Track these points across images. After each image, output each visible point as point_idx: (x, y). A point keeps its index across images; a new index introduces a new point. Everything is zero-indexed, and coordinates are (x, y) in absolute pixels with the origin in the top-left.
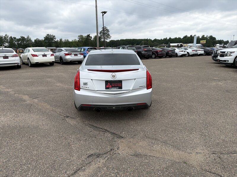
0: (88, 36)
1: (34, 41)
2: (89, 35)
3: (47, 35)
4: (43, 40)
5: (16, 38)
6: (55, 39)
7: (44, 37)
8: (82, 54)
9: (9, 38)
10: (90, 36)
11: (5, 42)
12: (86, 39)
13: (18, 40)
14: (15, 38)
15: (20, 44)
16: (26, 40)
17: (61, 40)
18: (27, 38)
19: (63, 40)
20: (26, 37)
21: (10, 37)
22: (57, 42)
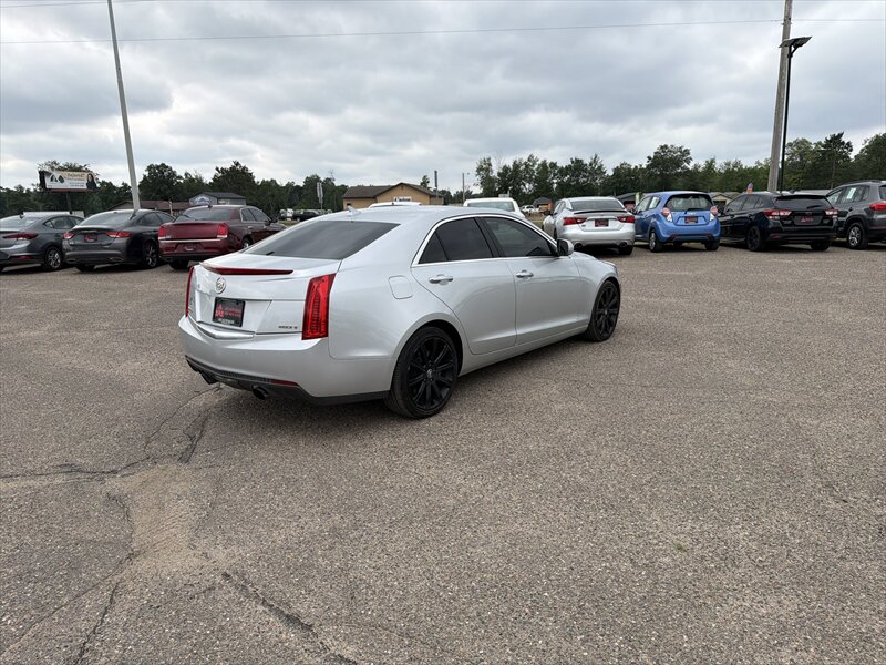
0: (836, 140)
1: (611, 173)
2: (840, 135)
3: (662, 147)
4: (644, 167)
5: (558, 165)
6: (688, 161)
7: (649, 158)
8: (627, 217)
9: (536, 166)
10: (845, 139)
11: (525, 178)
12: (823, 153)
13: (564, 172)
14: (554, 165)
15: (568, 184)
16: (586, 171)
17: (710, 165)
18: (591, 165)
19: (719, 165)
20: (587, 161)
21: (539, 162)
22: (692, 174)
